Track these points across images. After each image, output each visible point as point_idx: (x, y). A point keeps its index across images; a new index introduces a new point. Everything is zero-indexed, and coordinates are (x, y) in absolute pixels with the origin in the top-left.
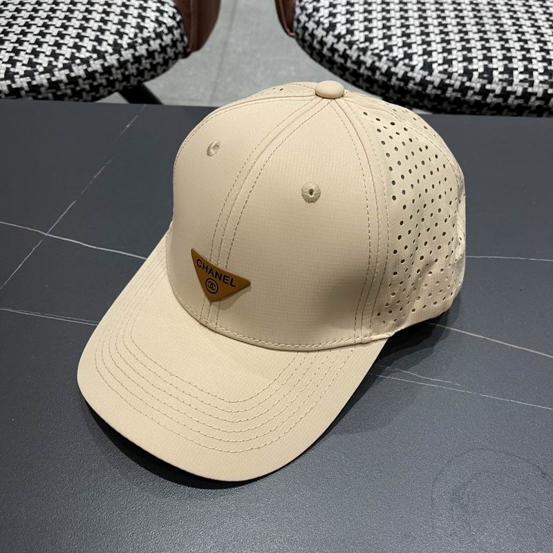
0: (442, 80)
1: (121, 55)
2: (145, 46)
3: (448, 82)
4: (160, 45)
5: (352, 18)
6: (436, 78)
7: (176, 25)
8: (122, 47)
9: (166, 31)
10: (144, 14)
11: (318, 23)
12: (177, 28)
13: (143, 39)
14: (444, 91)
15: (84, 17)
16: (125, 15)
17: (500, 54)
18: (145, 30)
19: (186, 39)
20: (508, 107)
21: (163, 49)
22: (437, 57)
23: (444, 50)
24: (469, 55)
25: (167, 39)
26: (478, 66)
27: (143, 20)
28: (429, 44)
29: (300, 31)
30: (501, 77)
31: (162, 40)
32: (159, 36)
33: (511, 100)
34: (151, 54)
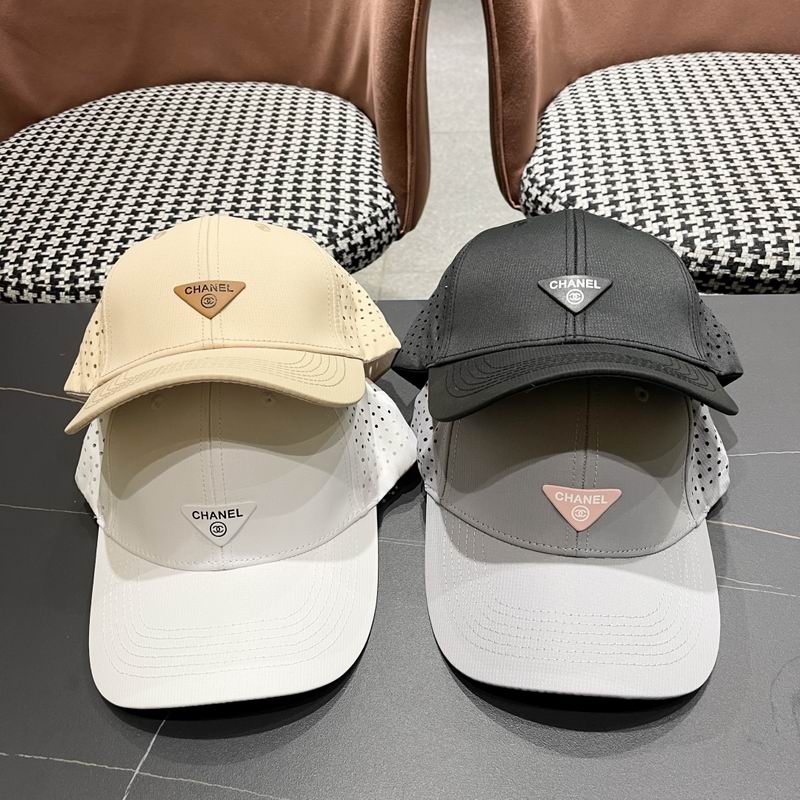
0: (707, 256)
1: (337, 246)
2: (361, 233)
3: (713, 258)
4: (376, 230)
5: (593, 191)
6: (700, 254)
7: (391, 207)
8: (338, 236)
9: (381, 215)
10: (356, 198)
11: (554, 197)
12: (391, 211)
13: (358, 226)
14: (711, 269)
15: (293, 205)
16: (337, 201)
17: (770, 226)
18: (360, 216)
19: (399, 220)
20: (786, 282)
21: (379, 234)
22: (699, 232)
23: (706, 224)
24: (735, 228)
25: (383, 223)
26: (748, 239)
27: (357, 205)
28: (687, 216)
29: (530, 205)
30: (775, 250)
31: (378, 225)
32: (374, 220)
33: (788, 275)
34: (366, 241)
